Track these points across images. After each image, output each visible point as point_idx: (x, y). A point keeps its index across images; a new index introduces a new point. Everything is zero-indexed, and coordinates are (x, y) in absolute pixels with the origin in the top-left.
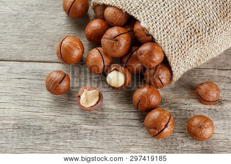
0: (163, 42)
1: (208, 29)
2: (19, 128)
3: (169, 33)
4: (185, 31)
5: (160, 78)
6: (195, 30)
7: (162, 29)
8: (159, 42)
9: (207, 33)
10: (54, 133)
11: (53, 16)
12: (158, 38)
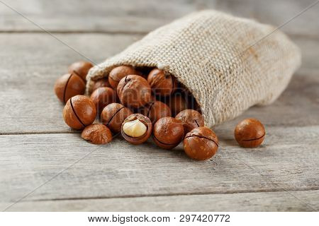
1: (227, 66)
2: (42, 175)
3: (191, 71)
4: (206, 70)
6: (215, 70)
7: (182, 67)
9: (228, 71)
10: (87, 176)
11: (42, 105)
12: (180, 75)
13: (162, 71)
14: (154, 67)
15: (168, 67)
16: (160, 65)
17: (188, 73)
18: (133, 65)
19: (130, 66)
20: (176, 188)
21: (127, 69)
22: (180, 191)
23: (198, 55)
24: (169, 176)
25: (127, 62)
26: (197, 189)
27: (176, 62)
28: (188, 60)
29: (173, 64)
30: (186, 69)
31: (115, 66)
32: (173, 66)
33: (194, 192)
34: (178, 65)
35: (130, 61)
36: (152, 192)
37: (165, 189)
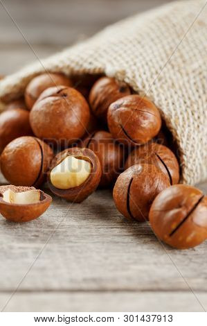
0: (155, 93)
3: (163, 81)
4: (192, 81)
5: (162, 158)
7: (148, 74)
8: (148, 94)
12: (144, 87)
13: (113, 80)
14: (101, 75)
15: (124, 73)
16: (110, 70)
17: (158, 84)
18: (67, 72)
19: (60, 74)
20: (114, 280)
21: (55, 79)
22: (123, 284)
23: (182, 56)
24: (106, 258)
25: (57, 67)
26: (156, 282)
27: (139, 65)
28: (162, 64)
29: (134, 67)
30: (155, 77)
31: (37, 75)
32: (133, 72)
33: (149, 286)
34: (142, 71)
35: (61, 65)
36: (67, 285)
37: (94, 280)
